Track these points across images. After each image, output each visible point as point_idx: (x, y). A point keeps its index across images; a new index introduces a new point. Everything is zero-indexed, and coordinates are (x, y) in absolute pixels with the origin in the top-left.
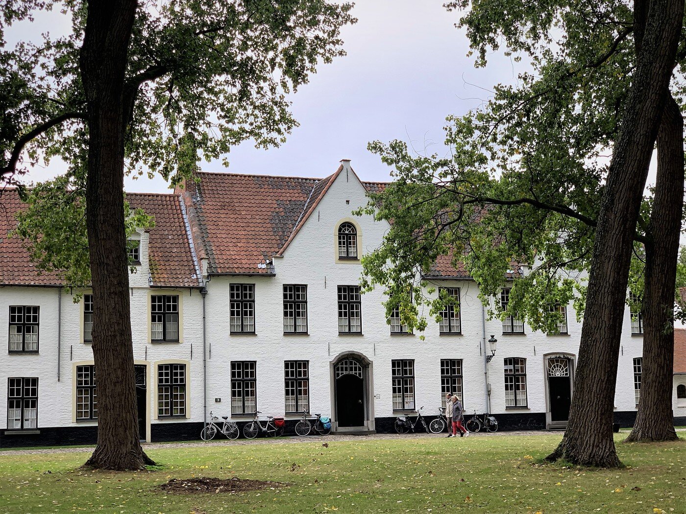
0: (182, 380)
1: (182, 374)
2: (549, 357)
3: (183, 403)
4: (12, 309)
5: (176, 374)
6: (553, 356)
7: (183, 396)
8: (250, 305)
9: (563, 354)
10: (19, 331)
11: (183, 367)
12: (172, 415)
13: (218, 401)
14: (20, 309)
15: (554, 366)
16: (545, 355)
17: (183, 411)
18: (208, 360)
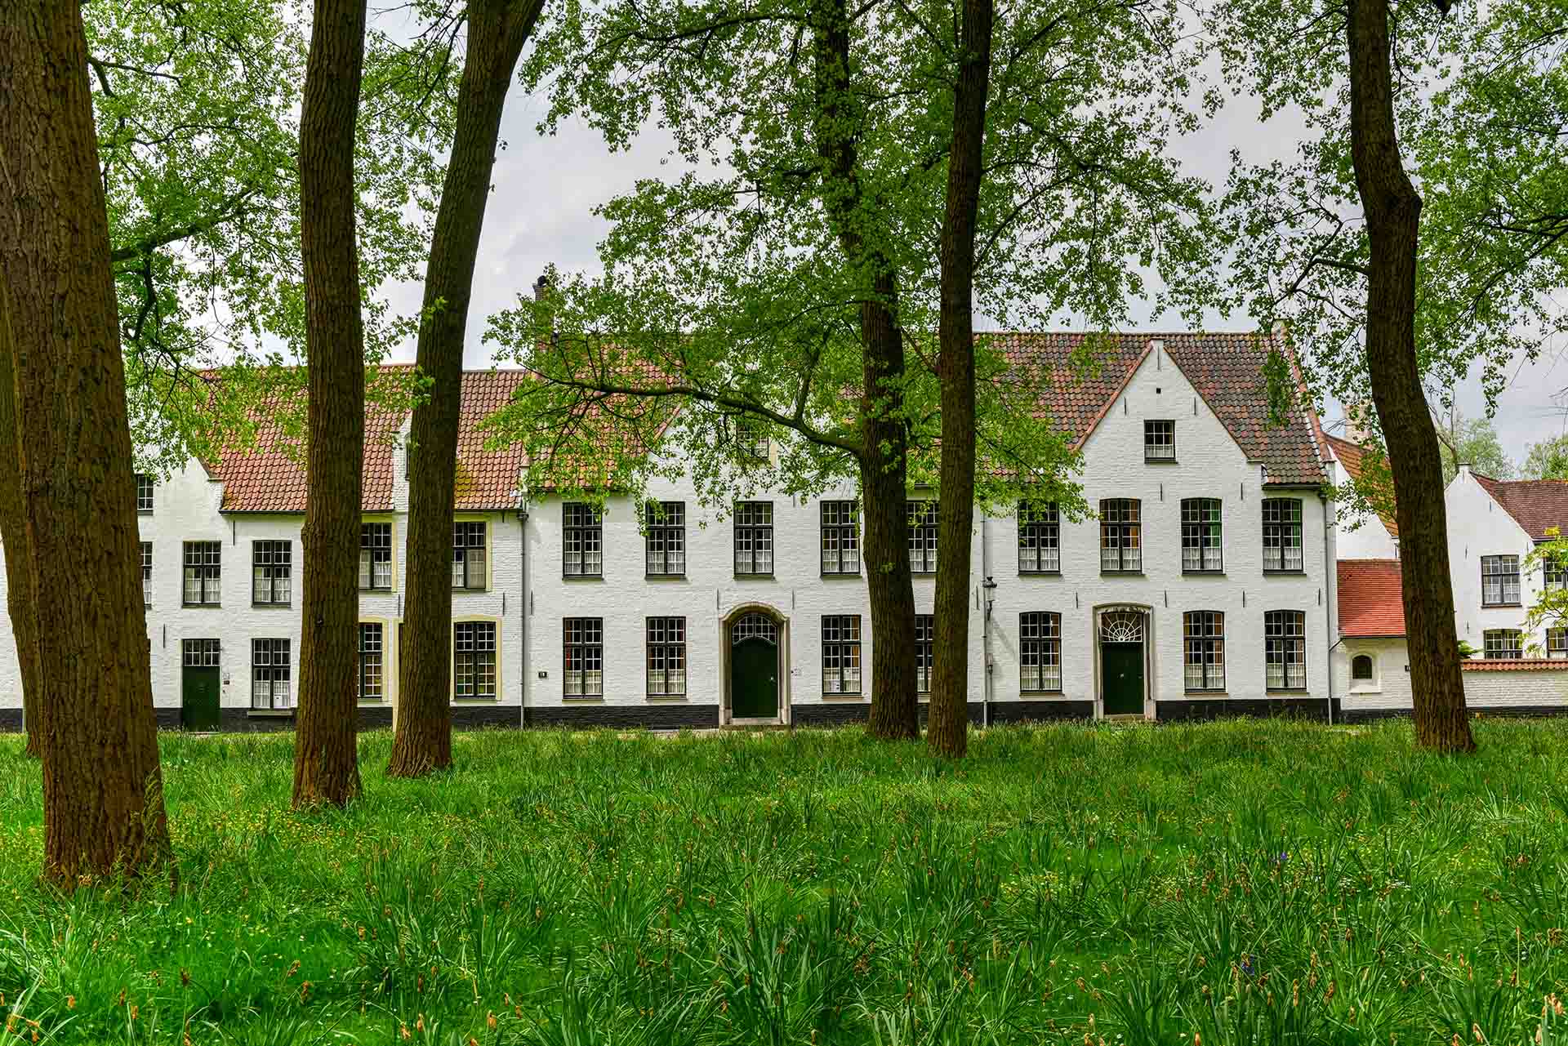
0: (491, 645)
1: (491, 636)
2: (1104, 610)
3: (492, 678)
4: (257, 545)
5: (482, 636)
6: (1111, 610)
7: (492, 668)
8: (595, 534)
9: (1131, 606)
10: (267, 575)
11: (492, 626)
12: (475, 696)
13: (543, 676)
14: (269, 545)
15: (1116, 626)
16: (1096, 608)
17: (491, 689)
18: (528, 617)
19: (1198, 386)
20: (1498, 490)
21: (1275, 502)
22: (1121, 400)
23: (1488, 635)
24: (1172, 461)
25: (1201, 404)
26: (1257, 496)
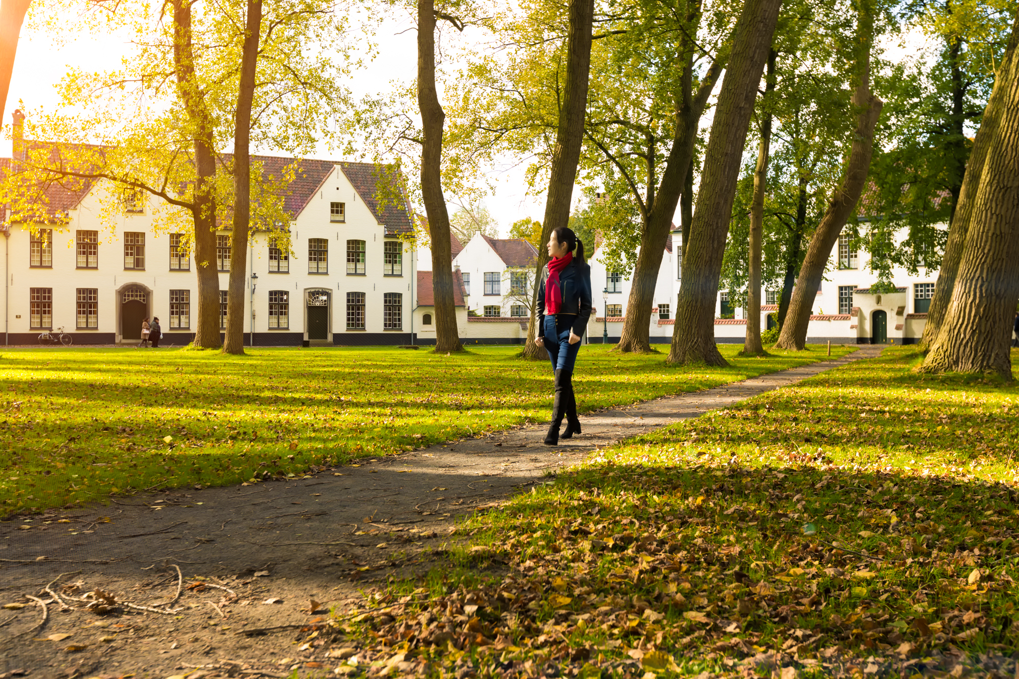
2: (309, 290)
6: (312, 290)
8: (48, 245)
9: (322, 288)
13: (18, 317)
15: (314, 298)
16: (306, 289)
18: (9, 286)
19: (356, 187)
20: (493, 243)
21: (390, 243)
22: (319, 192)
23: (486, 308)
24: (343, 222)
25: (358, 196)
26: (381, 241)
